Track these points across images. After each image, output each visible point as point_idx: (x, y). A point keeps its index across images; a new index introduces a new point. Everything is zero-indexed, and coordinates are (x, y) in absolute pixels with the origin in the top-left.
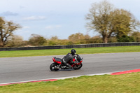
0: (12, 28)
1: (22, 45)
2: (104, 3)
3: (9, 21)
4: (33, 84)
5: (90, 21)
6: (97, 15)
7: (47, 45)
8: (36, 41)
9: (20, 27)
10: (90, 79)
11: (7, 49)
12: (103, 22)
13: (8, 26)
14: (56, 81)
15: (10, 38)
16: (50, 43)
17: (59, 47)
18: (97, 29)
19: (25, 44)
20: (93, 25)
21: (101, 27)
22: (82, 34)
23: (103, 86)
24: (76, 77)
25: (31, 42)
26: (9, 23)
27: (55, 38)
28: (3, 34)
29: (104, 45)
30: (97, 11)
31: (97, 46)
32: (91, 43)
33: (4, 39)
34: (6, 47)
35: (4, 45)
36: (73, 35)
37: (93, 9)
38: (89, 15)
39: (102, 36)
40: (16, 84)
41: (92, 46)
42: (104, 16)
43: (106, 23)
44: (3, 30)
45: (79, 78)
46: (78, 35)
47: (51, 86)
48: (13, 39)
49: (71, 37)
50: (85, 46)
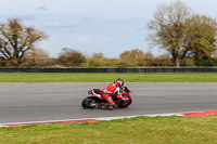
0: (33, 37)
1: (48, 64)
2: (177, 5)
3: (28, 26)
4: (61, 126)
5: (154, 32)
6: (166, 23)
7: (86, 66)
8: (70, 59)
9: (45, 37)
10: (150, 122)
11: (23, 70)
12: (174, 34)
13: (26, 34)
14: (97, 123)
15: (28, 54)
16: (92, 62)
17: (105, 71)
18: (165, 45)
19: (53, 64)
20: (158, 38)
21: (171, 42)
22: (141, 52)
23: (170, 134)
24: (129, 117)
25: (61, 60)
26: (29, 30)
27: (99, 56)
28: (19, 45)
29: (175, 70)
30: (166, 17)
31: (164, 70)
32: (154, 66)
33: (20, 54)
34: (22, 66)
35: (20, 63)
36: (127, 53)
37: (160, 13)
38: (152, 22)
39: (171, 56)
40: (34, 125)
41: (155, 71)
42: (176, 25)
43: (179, 36)
44: (19, 40)
46: (134, 53)
47: (89, 130)
48: (33, 54)
49: (123, 55)
50: (146, 71)
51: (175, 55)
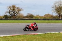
0: (19, 10)
1: (23, 18)
2: (60, 1)
3: (18, 7)
4: (27, 35)
5: (54, 9)
6: (57, 6)
7: (34, 18)
8: (30, 16)
9: (23, 10)
10: (52, 34)
11: (16, 19)
12: (59, 9)
13: (17, 9)
14: (38, 34)
15: (18, 15)
16: (36, 17)
17: (40, 20)
18: (57, 13)
19: (25, 18)
20: (55, 11)
21: (58, 12)
22: (50, 14)
23: (58, 38)
24: (47, 33)
25: (27, 17)
26: (18, 8)
27: (38, 16)
28: (15, 12)
29: (59, 20)
30: (57, 5)
31: (57, 20)
32: (54, 19)
33: (15, 15)
34: (16, 18)
37: (55, 3)
38: (53, 6)
39: (58, 16)
41: (54, 20)
42: (60, 7)
43: (61, 10)
44: (15, 11)
45: (48, 34)
46: (48, 15)
48: (19, 15)
49: (45, 15)
50: (51, 20)
51: (60, 15)
